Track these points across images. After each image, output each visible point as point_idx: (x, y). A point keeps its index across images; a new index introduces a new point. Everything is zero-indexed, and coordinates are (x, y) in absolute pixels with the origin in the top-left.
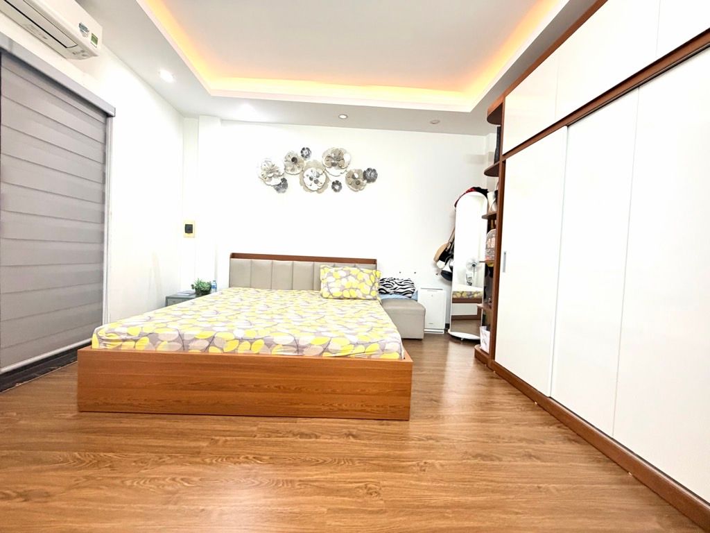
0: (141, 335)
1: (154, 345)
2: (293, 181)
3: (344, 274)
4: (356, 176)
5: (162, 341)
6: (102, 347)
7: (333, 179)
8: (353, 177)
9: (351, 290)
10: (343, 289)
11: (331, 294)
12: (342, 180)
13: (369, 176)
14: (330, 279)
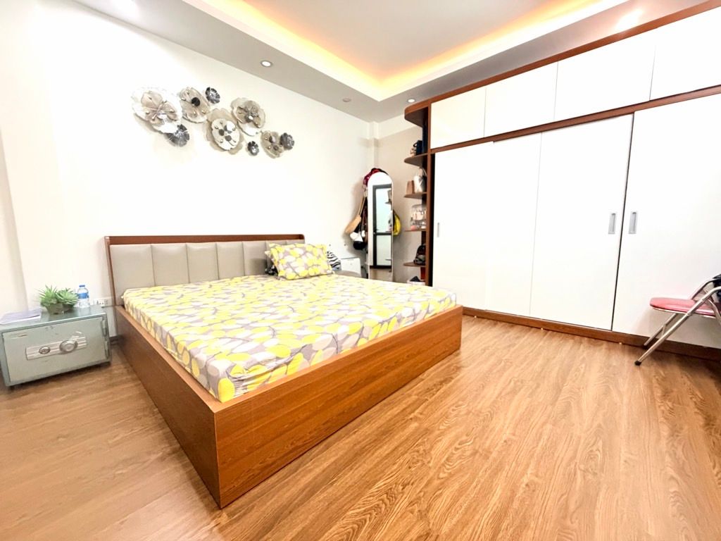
0: (293, 354)
1: (308, 360)
2: (197, 132)
3: (301, 252)
4: (274, 139)
5: (317, 351)
6: (241, 392)
7: (250, 140)
8: (271, 140)
9: (314, 267)
10: (307, 268)
11: (298, 275)
12: (258, 141)
13: (285, 142)
14: (288, 259)
